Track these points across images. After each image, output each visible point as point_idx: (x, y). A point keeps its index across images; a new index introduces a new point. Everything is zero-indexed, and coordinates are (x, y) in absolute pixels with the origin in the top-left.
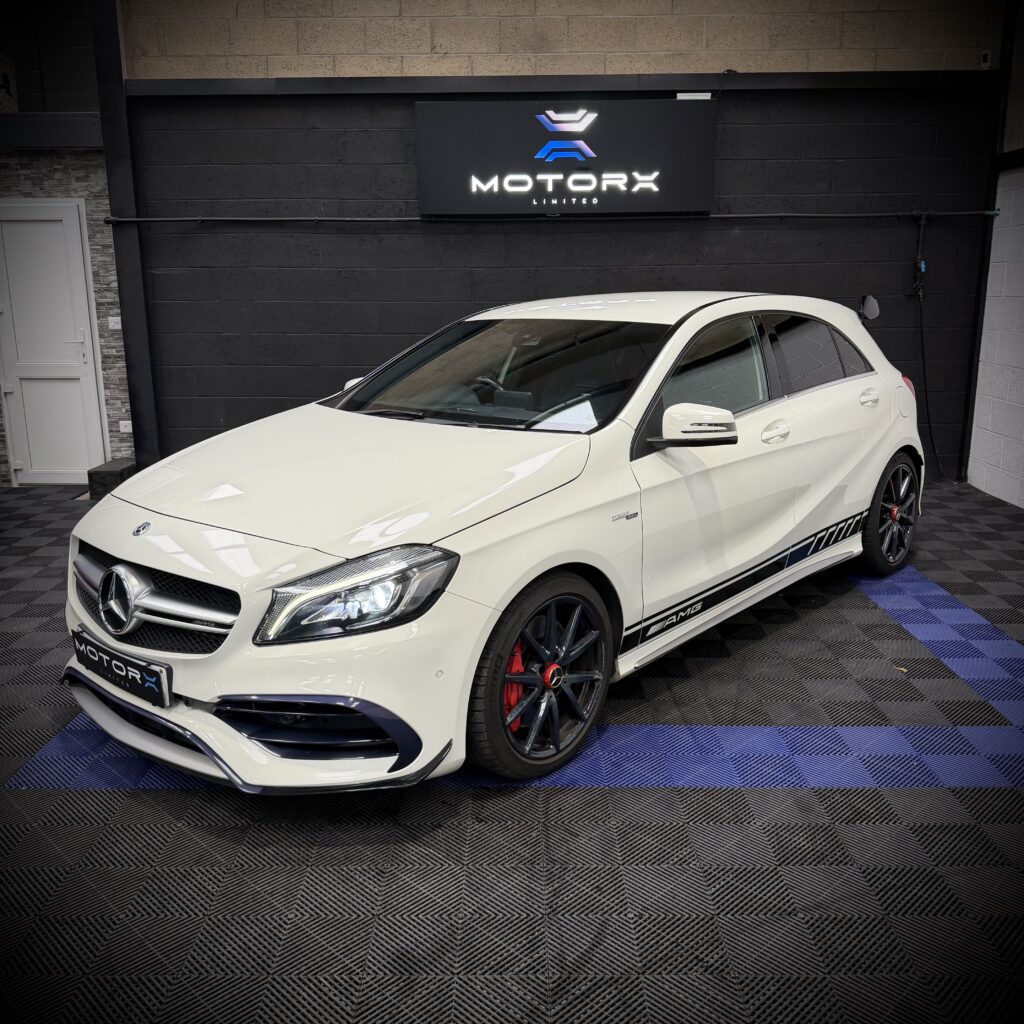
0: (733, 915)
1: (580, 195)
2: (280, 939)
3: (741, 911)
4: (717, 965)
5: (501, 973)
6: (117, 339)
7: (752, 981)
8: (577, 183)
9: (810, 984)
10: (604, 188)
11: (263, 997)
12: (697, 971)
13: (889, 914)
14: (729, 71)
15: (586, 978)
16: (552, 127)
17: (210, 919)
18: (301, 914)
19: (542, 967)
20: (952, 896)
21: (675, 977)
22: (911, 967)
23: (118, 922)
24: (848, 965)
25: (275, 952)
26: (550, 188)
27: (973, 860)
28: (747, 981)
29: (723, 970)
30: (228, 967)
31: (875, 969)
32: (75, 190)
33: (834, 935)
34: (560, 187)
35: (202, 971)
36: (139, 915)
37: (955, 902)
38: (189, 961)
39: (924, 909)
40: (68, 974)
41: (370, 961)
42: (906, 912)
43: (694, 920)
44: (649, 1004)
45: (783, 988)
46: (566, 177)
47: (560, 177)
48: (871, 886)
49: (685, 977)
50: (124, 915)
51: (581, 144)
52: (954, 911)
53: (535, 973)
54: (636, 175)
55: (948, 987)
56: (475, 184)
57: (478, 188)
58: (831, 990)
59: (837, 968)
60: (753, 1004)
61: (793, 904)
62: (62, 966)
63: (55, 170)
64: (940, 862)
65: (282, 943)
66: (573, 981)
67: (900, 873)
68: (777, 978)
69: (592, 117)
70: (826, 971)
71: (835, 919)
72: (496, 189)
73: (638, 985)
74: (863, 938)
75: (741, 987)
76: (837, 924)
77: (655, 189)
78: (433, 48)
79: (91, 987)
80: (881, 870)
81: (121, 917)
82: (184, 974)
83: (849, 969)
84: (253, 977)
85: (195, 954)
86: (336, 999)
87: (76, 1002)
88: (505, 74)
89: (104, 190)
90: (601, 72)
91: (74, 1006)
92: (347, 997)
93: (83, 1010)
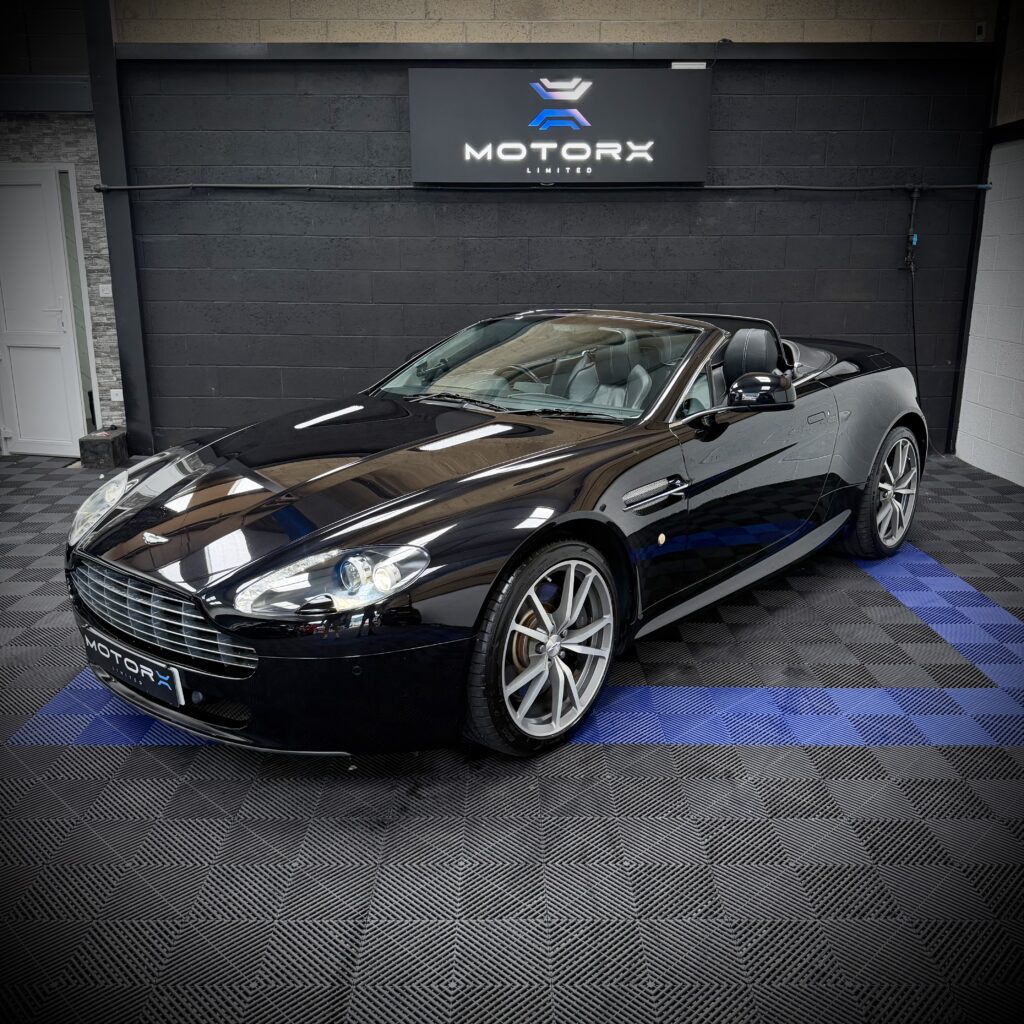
0: (726, 864)
1: (574, 165)
2: (285, 886)
3: (734, 861)
4: (711, 910)
5: (501, 918)
6: (108, 307)
7: (745, 925)
8: (571, 152)
9: (801, 928)
10: (598, 157)
11: (270, 940)
12: (691, 916)
13: (877, 863)
14: (724, 40)
15: (584, 922)
16: (547, 96)
17: (215, 868)
18: (305, 862)
19: (542, 912)
20: (939, 846)
21: (671, 921)
22: (899, 912)
23: (124, 870)
24: (838, 910)
25: (280, 898)
26: (544, 157)
27: (959, 814)
28: (740, 925)
29: (716, 916)
30: (234, 912)
31: (864, 914)
32: (65, 155)
33: (824, 882)
34: (554, 155)
35: (210, 916)
36: (145, 864)
37: (941, 852)
38: (195, 907)
39: (911, 859)
40: (77, 919)
41: (373, 907)
42: (894, 861)
43: (688, 869)
44: (645, 946)
45: (775, 932)
46: (560, 146)
47: (554, 146)
48: (860, 837)
49: (680, 921)
50: (131, 864)
51: (576, 113)
52: (940, 860)
53: (534, 917)
54: (630, 144)
55: (934, 931)
56: (469, 152)
57: (471, 156)
58: (821, 933)
59: (828, 913)
60: (746, 947)
61: (784, 853)
62: (71, 911)
63: (44, 134)
64: (927, 815)
65: (286, 890)
66: (572, 924)
67: (888, 826)
68: (769, 922)
69: (586, 85)
70: (816, 916)
71: (825, 867)
72: (489, 157)
73: (635, 929)
74: (852, 886)
75: (734, 930)
76: (827, 873)
77: (649, 159)
78: (427, 14)
79: (101, 931)
80: (869, 823)
81: (127, 865)
82: (191, 919)
83: (839, 915)
84: (259, 922)
85: (201, 900)
86: (341, 942)
87: (86, 944)
88: (500, 41)
89: (95, 155)
90: (595, 40)
91: (85, 948)
92: (352, 940)
93: (94, 952)
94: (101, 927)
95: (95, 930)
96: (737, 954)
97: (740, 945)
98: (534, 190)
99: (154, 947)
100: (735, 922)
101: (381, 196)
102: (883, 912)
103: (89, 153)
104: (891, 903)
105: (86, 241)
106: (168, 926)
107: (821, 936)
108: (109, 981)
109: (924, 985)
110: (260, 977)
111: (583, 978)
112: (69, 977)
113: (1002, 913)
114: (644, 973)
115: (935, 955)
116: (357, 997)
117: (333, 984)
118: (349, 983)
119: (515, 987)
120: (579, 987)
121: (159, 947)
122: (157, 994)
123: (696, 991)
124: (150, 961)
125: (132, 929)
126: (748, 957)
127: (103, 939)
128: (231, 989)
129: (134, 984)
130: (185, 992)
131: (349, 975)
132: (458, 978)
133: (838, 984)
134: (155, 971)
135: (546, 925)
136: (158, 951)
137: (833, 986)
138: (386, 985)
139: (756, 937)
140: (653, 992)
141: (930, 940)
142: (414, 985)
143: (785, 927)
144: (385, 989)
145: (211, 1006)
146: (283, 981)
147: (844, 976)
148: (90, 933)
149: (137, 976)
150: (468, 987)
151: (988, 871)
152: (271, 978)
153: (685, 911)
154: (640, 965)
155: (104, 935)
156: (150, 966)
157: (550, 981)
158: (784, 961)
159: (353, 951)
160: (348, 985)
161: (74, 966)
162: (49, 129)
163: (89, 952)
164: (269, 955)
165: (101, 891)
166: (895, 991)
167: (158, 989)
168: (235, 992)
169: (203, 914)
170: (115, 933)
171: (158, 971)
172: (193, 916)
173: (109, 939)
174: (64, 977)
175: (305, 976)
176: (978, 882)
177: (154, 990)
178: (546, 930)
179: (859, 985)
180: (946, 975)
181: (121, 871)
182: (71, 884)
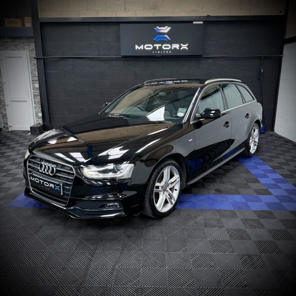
0: (191, 239)
1: (166, 50)
5: (130, 251)
8: (165, 47)
9: (208, 255)
10: (173, 48)
11: (71, 256)
12: (180, 251)
13: (231, 239)
14: (208, 15)
15: (152, 252)
16: (158, 31)
17: (58, 238)
18: (82, 237)
19: (141, 250)
22: (235, 252)
25: (74, 246)
26: (158, 48)
27: (256, 227)
29: (187, 251)
30: (62, 249)
31: (225, 252)
32: (26, 49)
34: (160, 48)
37: (249, 237)
39: (240, 239)
40: (23, 250)
41: (98, 248)
42: (236, 239)
43: (181, 240)
44: (167, 259)
45: (201, 256)
46: (162, 45)
47: (160, 45)
48: (228, 233)
49: (177, 253)
51: (166, 36)
52: (248, 239)
53: (139, 251)
54: (182, 45)
55: (243, 256)
56: (137, 47)
57: (137, 48)
59: (216, 251)
61: (207, 237)
62: (21, 248)
63: (21, 43)
64: (247, 228)
66: (149, 253)
67: (236, 230)
68: (200, 253)
69: (169, 28)
71: (217, 240)
72: (142, 49)
73: (165, 254)
75: (190, 255)
77: (187, 49)
78: (125, 9)
80: (231, 229)
81: (36, 237)
83: (219, 252)
86: (89, 257)
87: (24, 256)
88: (145, 16)
89: (34, 49)
90: (172, 16)
91: (24, 257)
92: (92, 256)
93: (26, 258)
94: (28, 252)
95: (27, 253)
96: (190, 261)
97: (192, 258)
98: (155, 58)
99: (41, 257)
100: (191, 253)
101: (113, 59)
102: (230, 251)
103: (33, 48)
104: (233, 249)
105: (32, 72)
106: (45, 252)
107: (213, 257)
108: (29, 265)
109: (238, 269)
110: (68, 264)
111: (149, 266)
112: (20, 264)
113: (262, 252)
114: (165, 265)
115: (242, 262)
116: (92, 269)
117: (86, 266)
118: (90, 266)
119: (132, 268)
120: (148, 268)
121: (43, 257)
122: (41, 268)
123: (178, 269)
124: (40, 260)
125: (36, 253)
126: (193, 262)
127: (29, 255)
128: (60, 267)
129: (36, 266)
130: (48, 268)
131: (90, 264)
132: (118, 265)
133: (215, 269)
134: (41, 263)
135: (142, 253)
136: (42, 258)
137: (214, 269)
138: (99, 267)
139: (196, 257)
140: (167, 270)
141: (241, 259)
142: (106, 267)
143: (204, 254)
144: (99, 268)
145: (55, 271)
146: (73, 265)
147: (217, 267)
148: (26, 253)
149: (37, 264)
150: (120, 268)
151: (260, 242)
152: (70, 265)
153: (178, 250)
154: (165, 263)
155: (29, 254)
156: (40, 261)
157: (141, 266)
158: (202, 263)
159: (92, 259)
160: (89, 267)
161: (21, 261)
162: (22, 41)
163: (25, 258)
164: (70, 259)
165: (29, 243)
166: (230, 271)
167: (42, 267)
168: (61, 268)
169: (54, 249)
170: (32, 253)
171: (42, 263)
172: (52, 250)
173: (30, 255)
174: (18, 264)
175: (79, 264)
176: (257, 245)
177: (41, 267)
178: (142, 254)
179: (221, 269)
180: (244, 267)
181: (34, 239)
182: (21, 241)
